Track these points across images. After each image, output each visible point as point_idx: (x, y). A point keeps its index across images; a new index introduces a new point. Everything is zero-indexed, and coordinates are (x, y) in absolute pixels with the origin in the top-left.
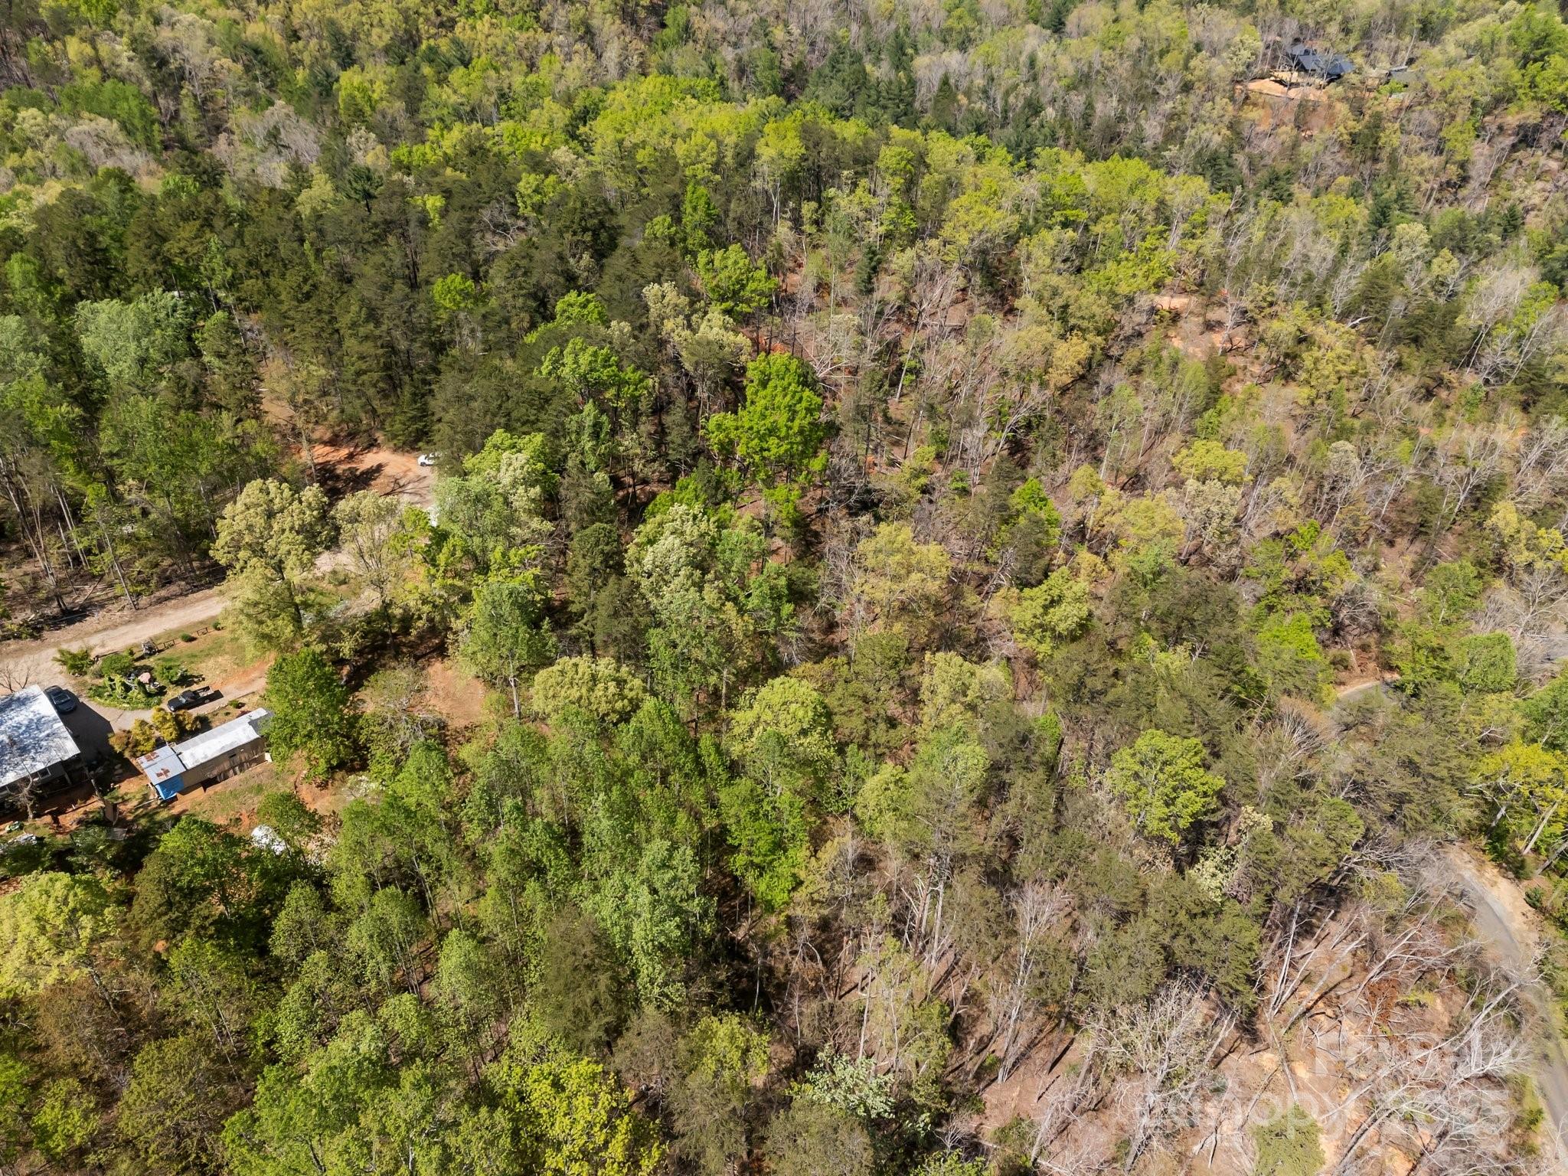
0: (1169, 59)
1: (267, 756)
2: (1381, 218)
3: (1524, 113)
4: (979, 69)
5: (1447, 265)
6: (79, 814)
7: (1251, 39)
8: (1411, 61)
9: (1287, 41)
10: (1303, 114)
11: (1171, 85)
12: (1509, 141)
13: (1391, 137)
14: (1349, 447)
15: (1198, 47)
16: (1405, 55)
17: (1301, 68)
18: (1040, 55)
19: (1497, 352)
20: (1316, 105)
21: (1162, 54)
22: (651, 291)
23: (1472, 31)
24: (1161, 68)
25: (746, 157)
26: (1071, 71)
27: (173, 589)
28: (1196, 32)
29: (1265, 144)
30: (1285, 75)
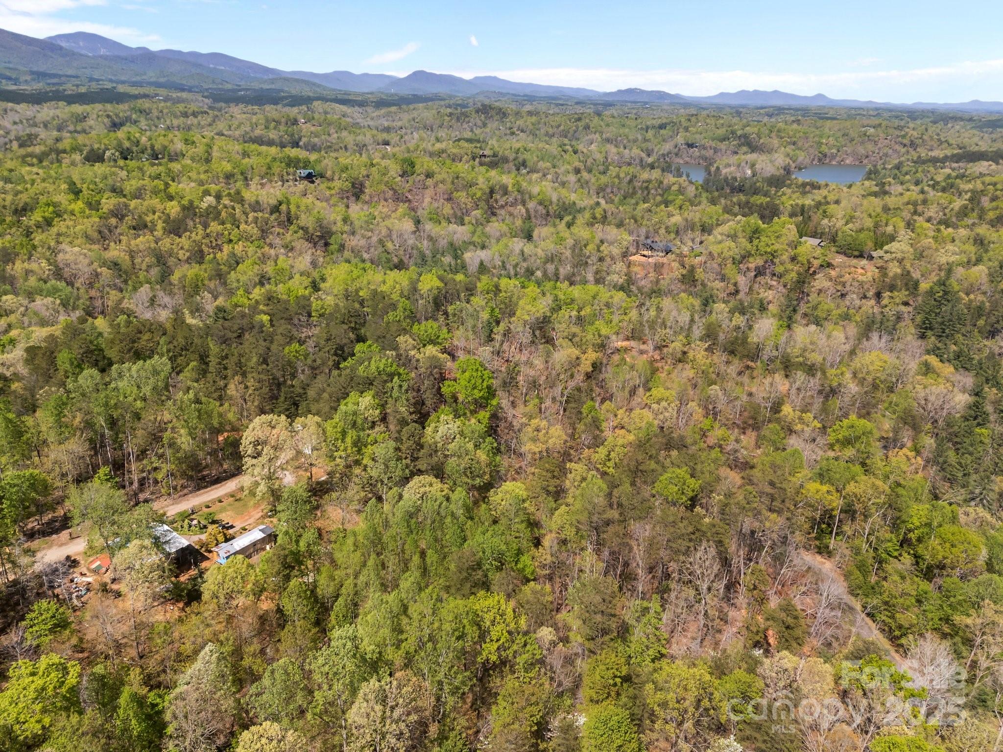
0: (590, 247)
1: (268, 547)
2: (706, 303)
3: (755, 262)
4: (497, 257)
5: (739, 320)
6: (187, 576)
7: (627, 238)
8: (701, 243)
9: (643, 238)
10: (658, 267)
11: (594, 259)
12: (753, 274)
13: (700, 274)
14: (717, 387)
15: (602, 242)
16: (698, 240)
17: (652, 249)
18: (525, 250)
19: (768, 352)
20: (663, 264)
21: (585, 246)
22: (401, 339)
23: (725, 228)
24: (587, 252)
25: (414, 289)
26: (543, 256)
27: (186, 491)
28: (599, 235)
29: (643, 283)
30: (646, 253)
